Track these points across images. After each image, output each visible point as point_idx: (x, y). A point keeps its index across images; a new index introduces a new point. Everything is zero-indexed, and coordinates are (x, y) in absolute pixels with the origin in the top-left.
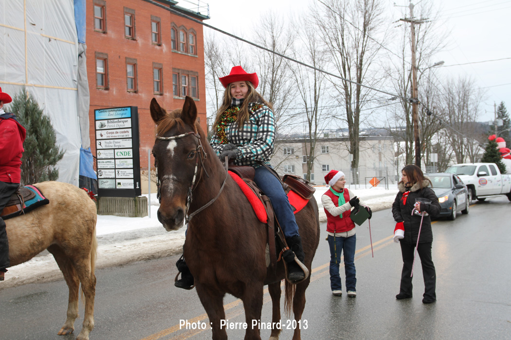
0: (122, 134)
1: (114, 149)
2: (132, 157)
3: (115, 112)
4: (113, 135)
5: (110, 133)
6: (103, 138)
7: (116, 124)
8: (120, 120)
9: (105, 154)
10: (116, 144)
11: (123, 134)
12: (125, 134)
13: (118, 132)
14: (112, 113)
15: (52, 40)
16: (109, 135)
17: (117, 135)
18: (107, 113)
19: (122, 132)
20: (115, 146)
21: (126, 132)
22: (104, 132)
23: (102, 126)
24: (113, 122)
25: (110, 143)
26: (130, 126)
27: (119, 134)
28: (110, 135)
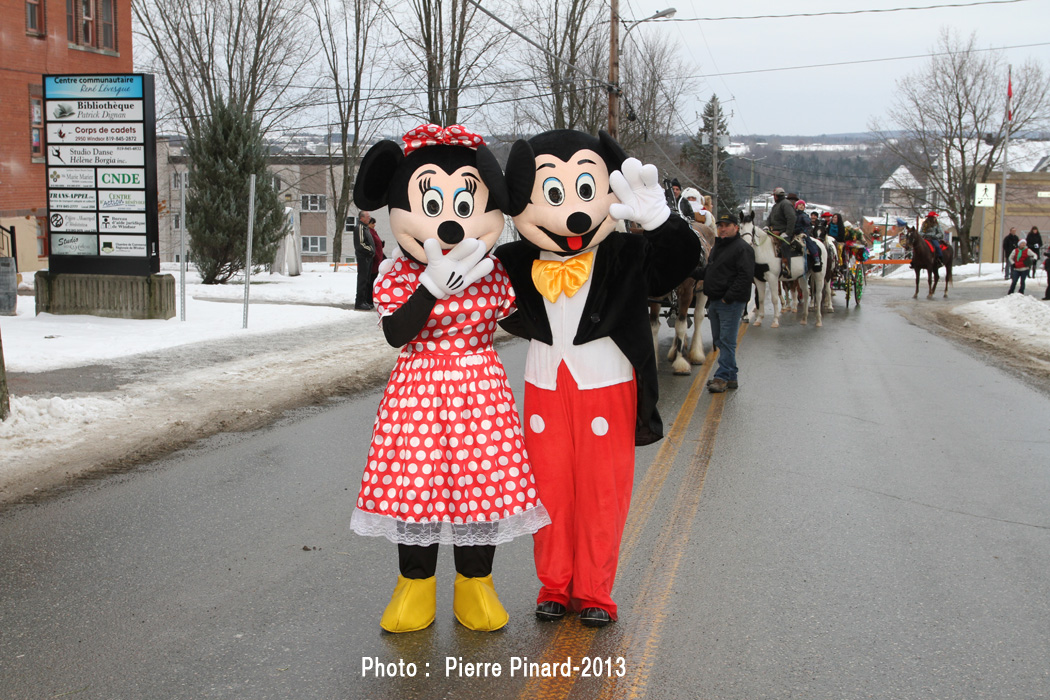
0: (115, 135)
1: (96, 167)
2: (142, 186)
3: (99, 84)
4: (93, 135)
5: (84, 131)
6: (66, 140)
7: (101, 111)
8: (112, 102)
9: (69, 177)
10: (102, 157)
11: (120, 135)
12: (125, 135)
13: (106, 131)
14: (89, 85)
16: (81, 135)
17: (104, 135)
18: (79, 85)
19: (118, 131)
20: (97, 159)
21: (127, 131)
22: (66, 128)
23: (63, 112)
24: (93, 107)
25: (85, 152)
26: (141, 118)
27: (109, 134)
28: (86, 135)
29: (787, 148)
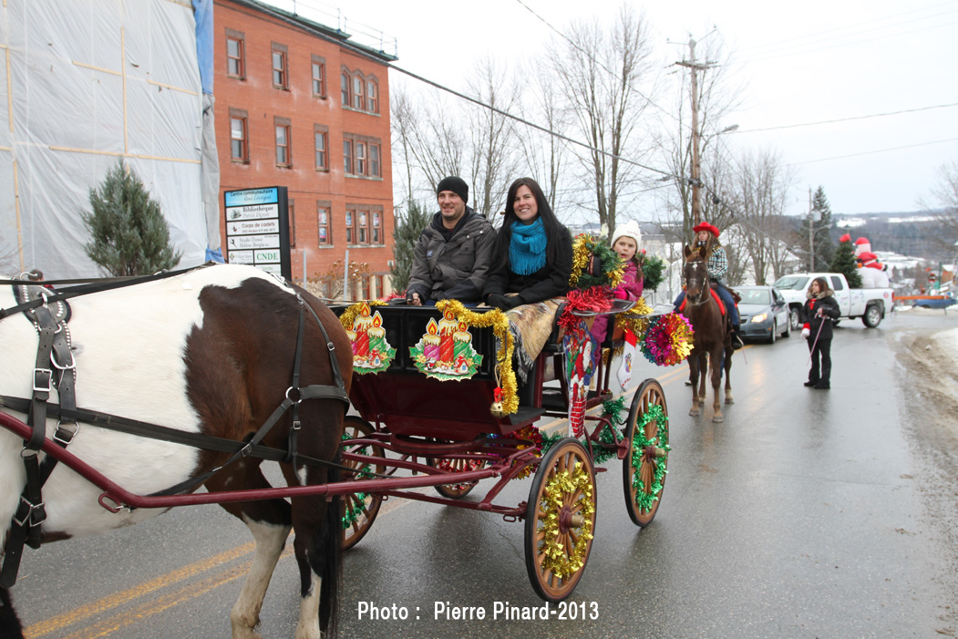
0: (264, 228)
1: (253, 250)
2: (279, 261)
3: (254, 195)
4: (252, 229)
5: (247, 226)
6: (237, 233)
7: (255, 212)
8: (261, 207)
9: (240, 257)
10: (257, 243)
11: (266, 228)
12: (269, 228)
13: (259, 225)
14: (249, 196)
15: (163, 89)
16: (245, 229)
17: (257, 228)
18: (243, 196)
19: (265, 225)
20: (254, 245)
21: (270, 225)
22: (238, 225)
23: (236, 215)
24: (252, 210)
25: (248, 241)
26: (277, 216)
27: (260, 228)
28: (248, 229)
29: (892, 220)
